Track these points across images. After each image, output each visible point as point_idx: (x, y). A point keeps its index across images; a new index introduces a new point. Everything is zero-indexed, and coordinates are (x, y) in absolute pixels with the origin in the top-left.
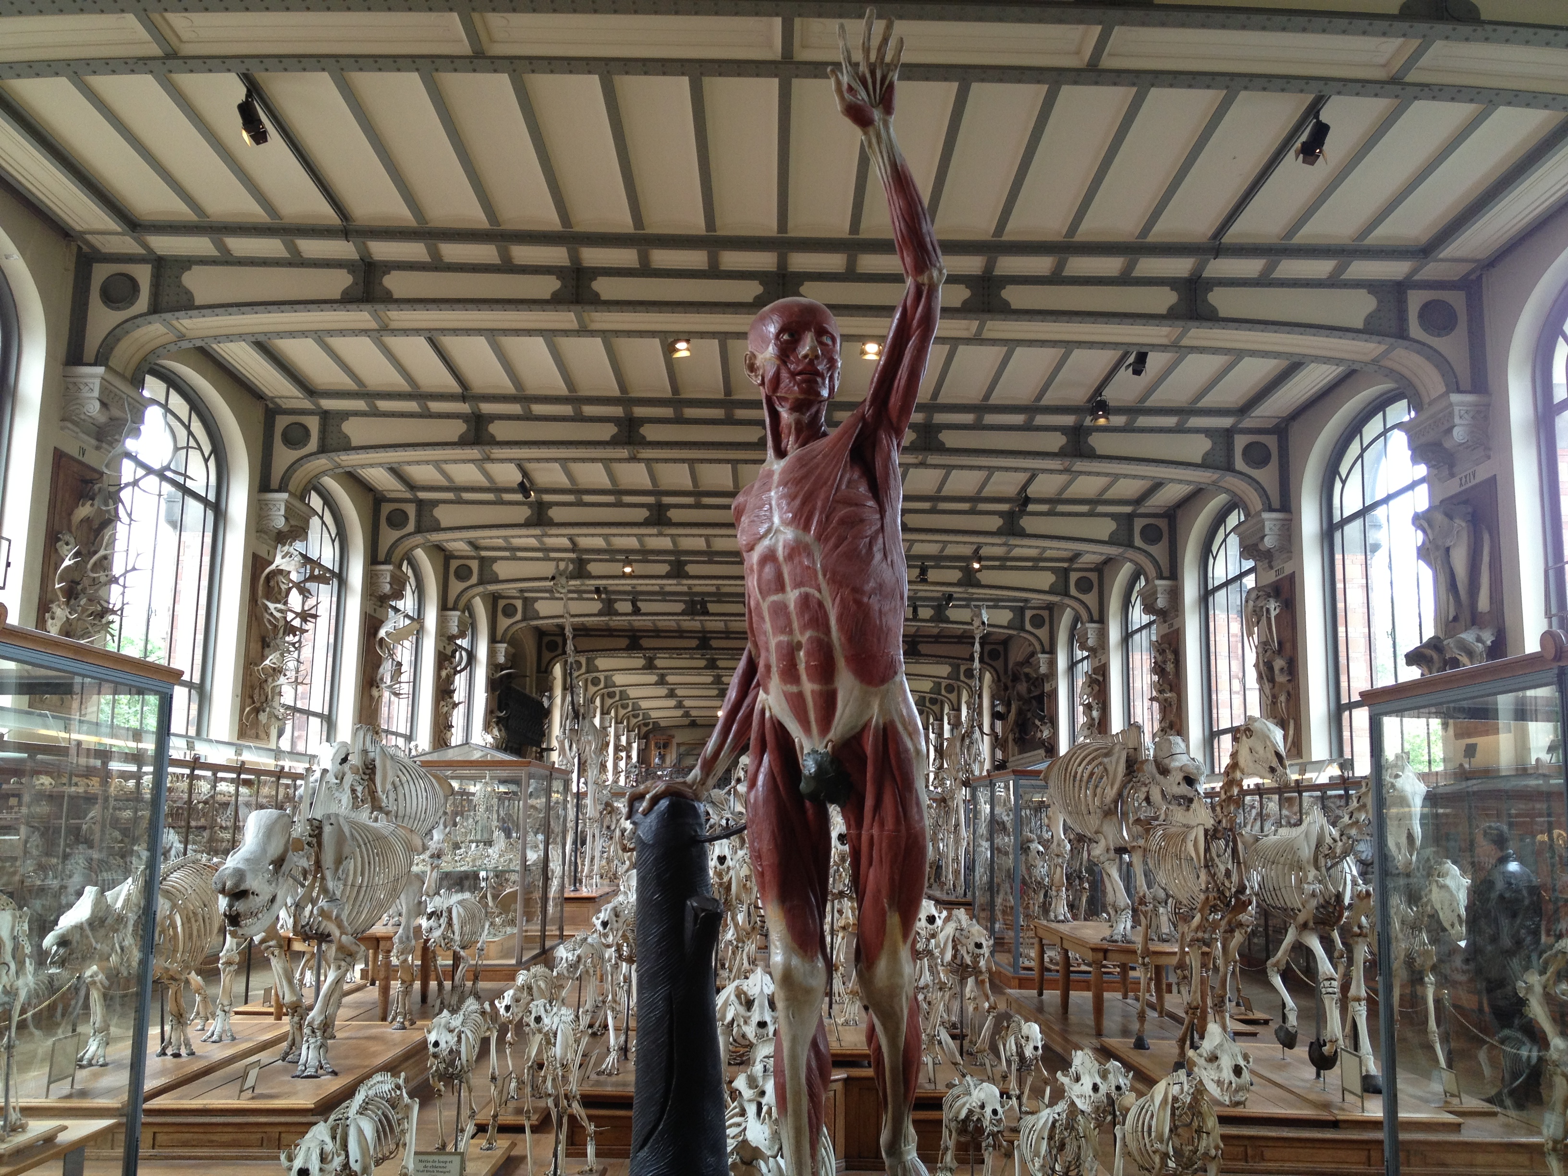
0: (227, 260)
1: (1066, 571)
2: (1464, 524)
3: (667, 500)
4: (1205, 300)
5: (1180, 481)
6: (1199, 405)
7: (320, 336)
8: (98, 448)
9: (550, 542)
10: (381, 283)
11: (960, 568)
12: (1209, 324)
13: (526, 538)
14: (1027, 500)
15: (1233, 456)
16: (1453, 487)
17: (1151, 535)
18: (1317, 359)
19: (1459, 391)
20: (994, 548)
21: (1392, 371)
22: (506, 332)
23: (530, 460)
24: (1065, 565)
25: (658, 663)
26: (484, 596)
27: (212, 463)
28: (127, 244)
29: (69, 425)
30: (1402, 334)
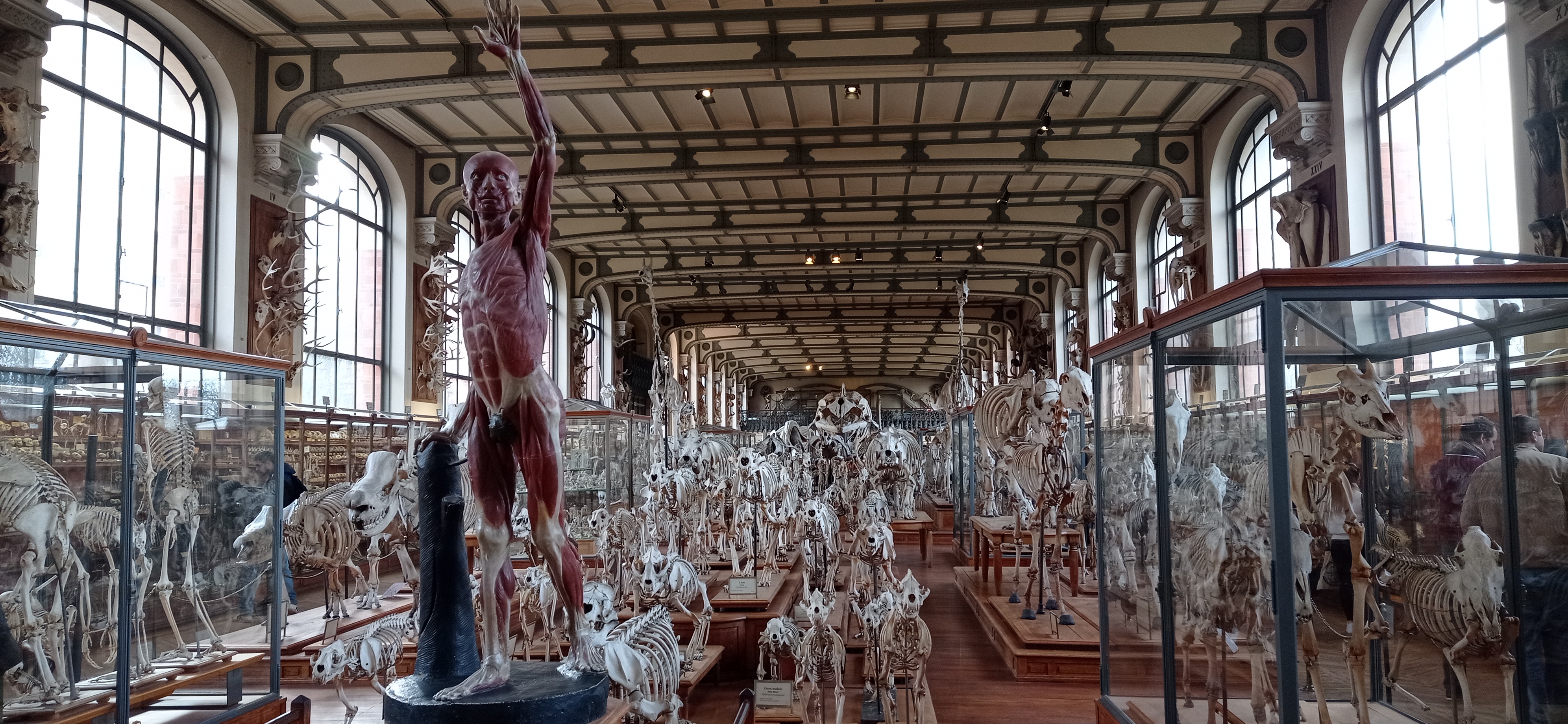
0: (364, 49)
1: (1054, 248)
2: (1309, 205)
3: (729, 208)
4: (1104, 39)
5: (1126, 177)
6: (1127, 115)
7: (447, 102)
8: (285, 193)
9: (649, 243)
10: (477, 61)
11: (968, 249)
12: (1107, 58)
13: (628, 241)
14: (1008, 195)
15: (1158, 155)
16: (1307, 175)
17: (1110, 217)
18: (1208, 80)
19: (1307, 100)
20: (991, 232)
21: (1259, 85)
22: (582, 91)
23: (620, 183)
24: (1053, 243)
25: (751, 331)
26: (606, 286)
27: (378, 197)
28: (290, 42)
29: (260, 178)
30: (1262, 56)
